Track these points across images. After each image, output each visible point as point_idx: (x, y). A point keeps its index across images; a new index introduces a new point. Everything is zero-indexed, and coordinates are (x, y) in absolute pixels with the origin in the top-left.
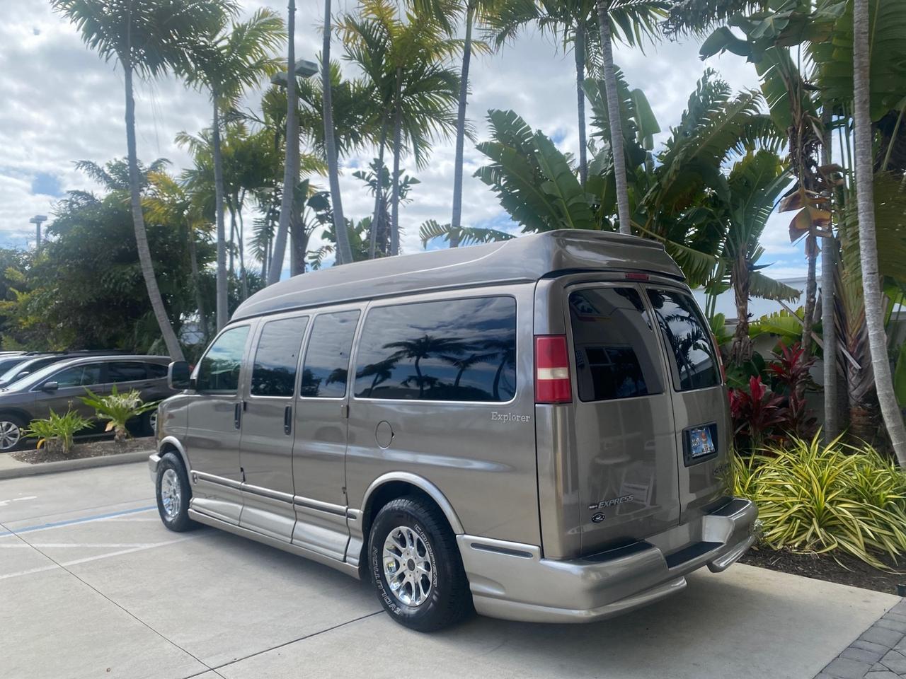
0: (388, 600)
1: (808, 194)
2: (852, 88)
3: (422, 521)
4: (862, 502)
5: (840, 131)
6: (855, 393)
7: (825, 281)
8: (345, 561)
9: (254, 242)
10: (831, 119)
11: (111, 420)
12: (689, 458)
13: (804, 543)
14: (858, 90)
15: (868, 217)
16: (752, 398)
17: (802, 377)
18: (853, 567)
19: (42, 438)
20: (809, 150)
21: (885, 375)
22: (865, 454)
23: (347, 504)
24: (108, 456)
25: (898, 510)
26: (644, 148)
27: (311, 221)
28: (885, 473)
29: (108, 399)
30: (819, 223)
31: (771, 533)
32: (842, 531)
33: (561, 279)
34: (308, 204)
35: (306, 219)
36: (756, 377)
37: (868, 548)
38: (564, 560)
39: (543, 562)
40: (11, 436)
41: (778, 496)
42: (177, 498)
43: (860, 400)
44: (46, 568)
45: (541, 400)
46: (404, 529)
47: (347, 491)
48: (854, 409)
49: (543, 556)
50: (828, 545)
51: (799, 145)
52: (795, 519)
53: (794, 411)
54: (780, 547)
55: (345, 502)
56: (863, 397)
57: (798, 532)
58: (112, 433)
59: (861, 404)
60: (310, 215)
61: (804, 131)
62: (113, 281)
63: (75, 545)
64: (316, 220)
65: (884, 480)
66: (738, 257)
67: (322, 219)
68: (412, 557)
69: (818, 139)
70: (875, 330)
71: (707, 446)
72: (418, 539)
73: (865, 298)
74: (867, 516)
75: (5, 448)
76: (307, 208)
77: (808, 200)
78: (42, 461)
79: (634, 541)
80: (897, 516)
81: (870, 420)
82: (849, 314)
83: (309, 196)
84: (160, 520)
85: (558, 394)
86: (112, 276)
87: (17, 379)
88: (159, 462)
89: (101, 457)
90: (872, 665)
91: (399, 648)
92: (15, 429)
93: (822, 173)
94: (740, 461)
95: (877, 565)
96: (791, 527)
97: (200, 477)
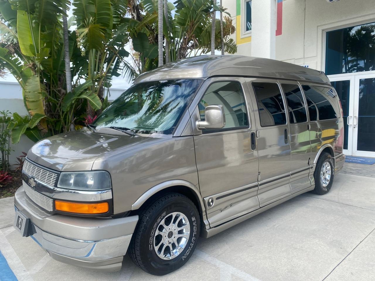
47: (311, 159)
97: (217, 198)
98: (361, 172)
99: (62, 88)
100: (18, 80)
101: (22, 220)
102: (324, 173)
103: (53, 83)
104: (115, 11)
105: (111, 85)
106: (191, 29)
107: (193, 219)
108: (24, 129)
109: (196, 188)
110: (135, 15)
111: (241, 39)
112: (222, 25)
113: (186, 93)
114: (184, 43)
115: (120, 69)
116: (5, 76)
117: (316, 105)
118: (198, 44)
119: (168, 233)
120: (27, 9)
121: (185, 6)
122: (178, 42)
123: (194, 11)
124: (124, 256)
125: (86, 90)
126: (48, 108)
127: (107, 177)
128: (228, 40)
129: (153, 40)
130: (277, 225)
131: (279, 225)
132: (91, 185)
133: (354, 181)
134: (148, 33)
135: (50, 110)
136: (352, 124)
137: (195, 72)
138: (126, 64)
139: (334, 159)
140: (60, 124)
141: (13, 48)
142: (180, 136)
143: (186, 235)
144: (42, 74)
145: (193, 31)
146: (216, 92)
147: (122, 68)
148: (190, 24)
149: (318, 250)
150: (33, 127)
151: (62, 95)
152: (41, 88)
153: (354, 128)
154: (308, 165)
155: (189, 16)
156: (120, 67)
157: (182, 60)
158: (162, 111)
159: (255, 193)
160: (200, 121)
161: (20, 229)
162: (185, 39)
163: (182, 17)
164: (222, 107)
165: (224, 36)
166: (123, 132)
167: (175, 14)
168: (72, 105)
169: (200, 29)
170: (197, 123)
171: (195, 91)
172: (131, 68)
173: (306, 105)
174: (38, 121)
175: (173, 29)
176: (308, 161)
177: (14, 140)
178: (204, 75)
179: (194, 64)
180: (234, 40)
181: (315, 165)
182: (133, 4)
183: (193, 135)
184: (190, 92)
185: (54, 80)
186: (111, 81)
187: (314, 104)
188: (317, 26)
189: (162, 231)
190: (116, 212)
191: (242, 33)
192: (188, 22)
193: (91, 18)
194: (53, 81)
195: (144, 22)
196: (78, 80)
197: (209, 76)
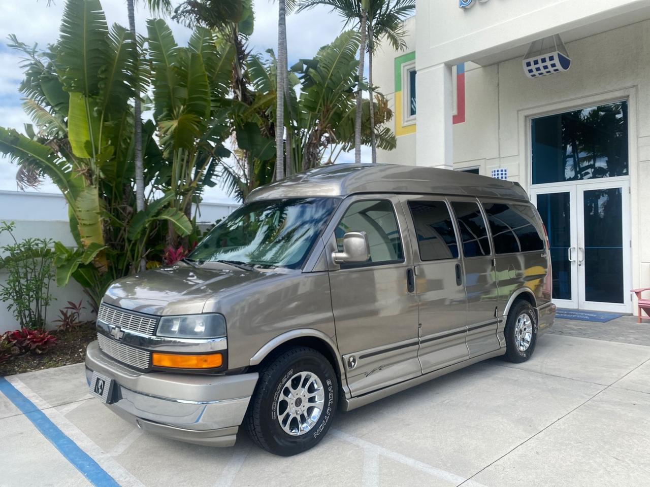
8: (500, 348)
97: (361, 357)
98: (586, 332)
99: (127, 204)
100: (63, 192)
101: (104, 382)
102: (521, 331)
103: (116, 198)
104: (211, 91)
105: (202, 199)
106: (325, 116)
107: (329, 383)
108: (75, 265)
109: (333, 341)
110: (239, 93)
111: (403, 127)
112: (373, 109)
113: (317, 216)
114: (314, 136)
115: (217, 176)
116: (39, 186)
117: (514, 230)
118: (335, 138)
119: (295, 399)
120: (85, 91)
121: (316, 83)
122: (305, 133)
123: (330, 89)
124: (239, 426)
125: (166, 207)
126: (107, 235)
127: (221, 321)
128: (382, 130)
129: (266, 131)
130: (447, 401)
131: (449, 400)
132: (201, 332)
133: (571, 345)
134: (259, 121)
135: (110, 238)
136: (576, 260)
137: (331, 188)
138: (226, 169)
139: (536, 311)
140: (125, 260)
141: (58, 145)
142: (311, 272)
143: (319, 404)
144: (102, 185)
145: (328, 120)
146: (363, 213)
147: (220, 174)
148: (323, 108)
149: (498, 428)
150: (87, 263)
151: (128, 215)
152: (100, 205)
153: (580, 265)
154: (494, 317)
155: (322, 96)
156: (215, 173)
157: (314, 171)
158: (284, 241)
159: (415, 354)
160: (337, 252)
161: (101, 394)
162: (316, 131)
163: (311, 98)
164: (366, 234)
165: (375, 125)
166: (236, 266)
167: (301, 94)
168: (144, 231)
169: (339, 115)
170: (334, 255)
171: (330, 213)
172: (234, 174)
173: (489, 233)
174: (94, 255)
175: (297, 114)
176: (494, 312)
177: (60, 281)
178: (342, 192)
179: (330, 177)
180: (392, 130)
181: (505, 317)
182: (236, 76)
183: (328, 271)
184: (323, 215)
185: (117, 193)
186: (201, 192)
187: (511, 229)
188: (518, 111)
189: (287, 396)
190: (231, 366)
191: (404, 119)
192: (321, 106)
193: (182, 107)
194: (115, 194)
195: (255, 107)
196: (152, 193)
197: (349, 193)
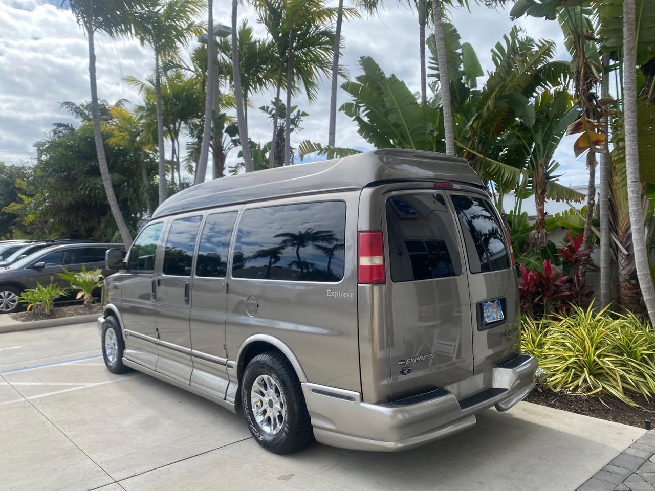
0: (254, 430)
1: (588, 121)
2: (622, 38)
3: (277, 371)
4: (623, 356)
5: (616, 72)
6: (623, 272)
7: (602, 187)
8: (225, 399)
9: (186, 160)
10: (609, 63)
11: (81, 290)
12: (481, 324)
13: (577, 387)
14: (627, 40)
15: (632, 138)
16: (545, 276)
17: (584, 260)
18: (613, 406)
19: (31, 303)
20: (590, 87)
21: (643, 259)
22: (626, 319)
23: (227, 357)
24: (79, 317)
25: (650, 362)
26: (469, 87)
27: (228, 145)
28: (642, 334)
29: (78, 275)
30: (597, 143)
31: (553, 379)
32: (606, 378)
33: (381, 187)
34: (225, 132)
35: (224, 143)
36: (548, 260)
37: (626, 391)
38: (378, 403)
39: (362, 404)
40: (11, 301)
41: (559, 351)
42: (116, 349)
43: (627, 277)
44: (15, 401)
45: (362, 281)
46: (265, 377)
47: (227, 347)
48: (623, 284)
49: (362, 400)
50: (595, 388)
51: (581, 84)
52: (571, 368)
53: (577, 286)
54: (558, 389)
55: (225, 356)
56: (630, 275)
57: (573, 378)
58: (82, 300)
59: (627, 281)
60: (226, 139)
61: (586, 73)
62: (88, 189)
63: (40, 383)
64: (231, 143)
65: (640, 339)
66: (538, 169)
67: (235, 143)
68: (271, 398)
69: (596, 78)
70: (637, 225)
71: (497, 315)
72: (275, 385)
73: (629, 200)
74: (626, 367)
75: (7, 310)
76: (225, 134)
77: (588, 126)
78: (30, 320)
79: (435, 388)
80: (649, 367)
81: (634, 293)
82: (620, 212)
83: (226, 126)
84: (105, 364)
85: (375, 276)
86: (87, 185)
87: (17, 260)
88: (104, 323)
89: (73, 317)
90: (617, 486)
91: (258, 466)
92: (14, 296)
93: (600, 104)
94: (533, 324)
95: (632, 404)
96: (567, 375)
97: (130, 335)
